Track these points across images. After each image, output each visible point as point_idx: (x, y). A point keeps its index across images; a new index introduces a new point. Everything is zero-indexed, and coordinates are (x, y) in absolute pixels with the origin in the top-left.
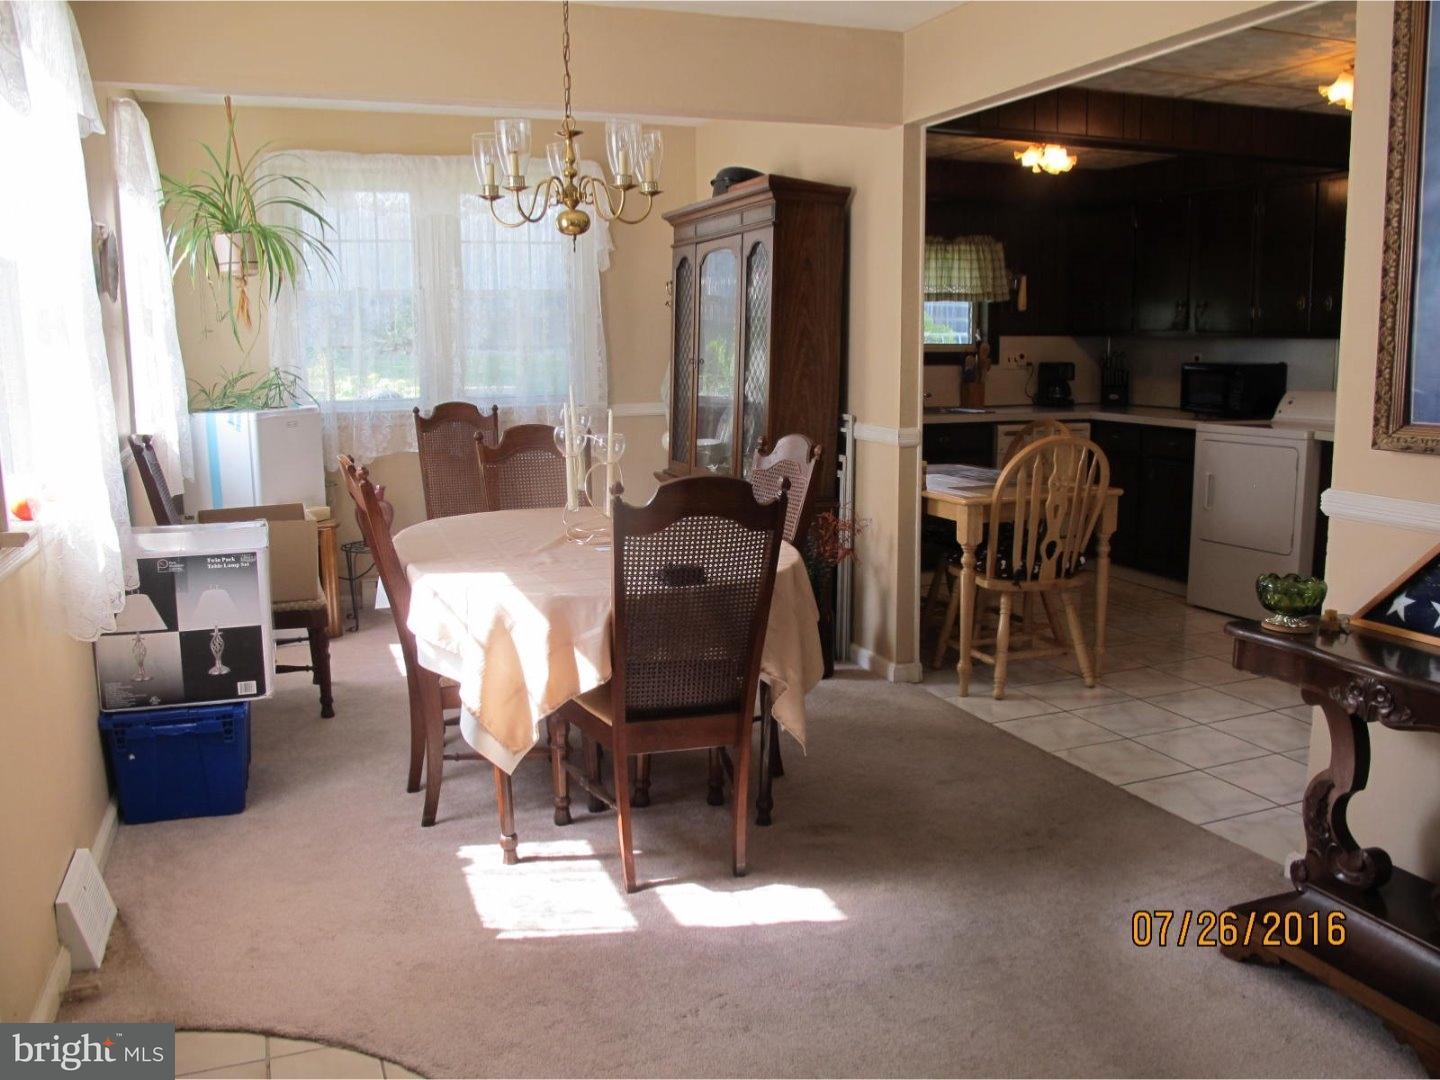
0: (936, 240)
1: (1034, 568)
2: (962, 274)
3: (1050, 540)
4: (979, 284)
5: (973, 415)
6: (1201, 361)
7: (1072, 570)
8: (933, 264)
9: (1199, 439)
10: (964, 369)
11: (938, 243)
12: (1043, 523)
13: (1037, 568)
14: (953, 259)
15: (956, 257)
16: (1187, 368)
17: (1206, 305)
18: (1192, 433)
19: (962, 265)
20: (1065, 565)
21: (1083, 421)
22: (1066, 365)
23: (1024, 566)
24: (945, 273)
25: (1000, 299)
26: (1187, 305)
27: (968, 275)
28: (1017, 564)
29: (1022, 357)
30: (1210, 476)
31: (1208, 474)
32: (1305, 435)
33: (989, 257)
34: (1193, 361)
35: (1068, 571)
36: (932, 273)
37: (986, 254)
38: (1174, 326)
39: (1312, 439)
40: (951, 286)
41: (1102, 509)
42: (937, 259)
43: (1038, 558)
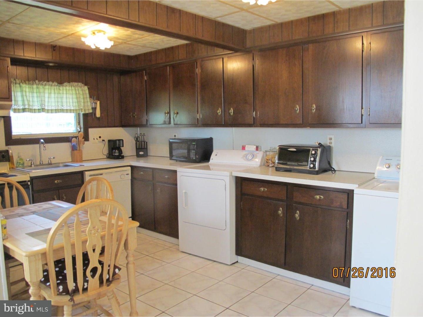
0: (54, 84)
1: (84, 285)
2: (68, 100)
3: (92, 267)
4: (77, 105)
5: (76, 168)
6: (176, 137)
7: (111, 279)
8: (53, 95)
9: (179, 174)
10: (71, 144)
11: (55, 85)
12: (86, 257)
13: (86, 284)
14: (63, 93)
15: (65, 92)
16: (171, 141)
17: (177, 113)
18: (175, 172)
19: (68, 97)
20: (106, 277)
21: (128, 166)
22: (119, 140)
23: (76, 286)
24: (60, 100)
25: (87, 112)
26: (169, 113)
27: (71, 101)
28: (71, 286)
29: (100, 137)
30: (185, 192)
31: (184, 191)
32: (228, 174)
33: (81, 93)
34: (174, 137)
35: (108, 280)
36: (53, 100)
37: (80, 91)
38: (165, 123)
39: (231, 175)
40: (63, 106)
41: (127, 236)
42: (55, 93)
43: (85, 280)
